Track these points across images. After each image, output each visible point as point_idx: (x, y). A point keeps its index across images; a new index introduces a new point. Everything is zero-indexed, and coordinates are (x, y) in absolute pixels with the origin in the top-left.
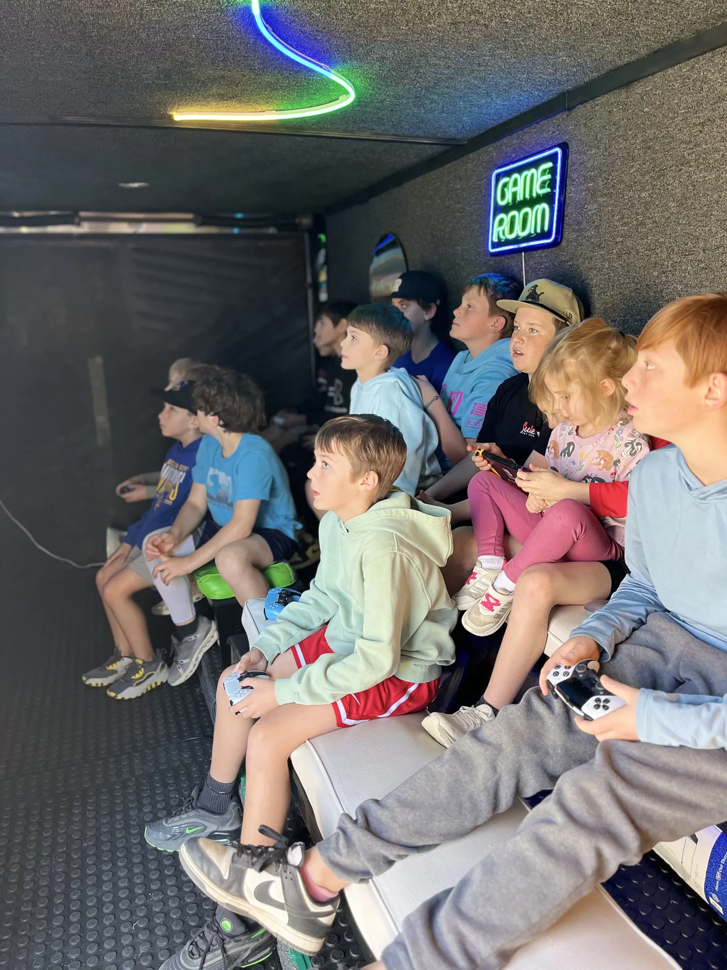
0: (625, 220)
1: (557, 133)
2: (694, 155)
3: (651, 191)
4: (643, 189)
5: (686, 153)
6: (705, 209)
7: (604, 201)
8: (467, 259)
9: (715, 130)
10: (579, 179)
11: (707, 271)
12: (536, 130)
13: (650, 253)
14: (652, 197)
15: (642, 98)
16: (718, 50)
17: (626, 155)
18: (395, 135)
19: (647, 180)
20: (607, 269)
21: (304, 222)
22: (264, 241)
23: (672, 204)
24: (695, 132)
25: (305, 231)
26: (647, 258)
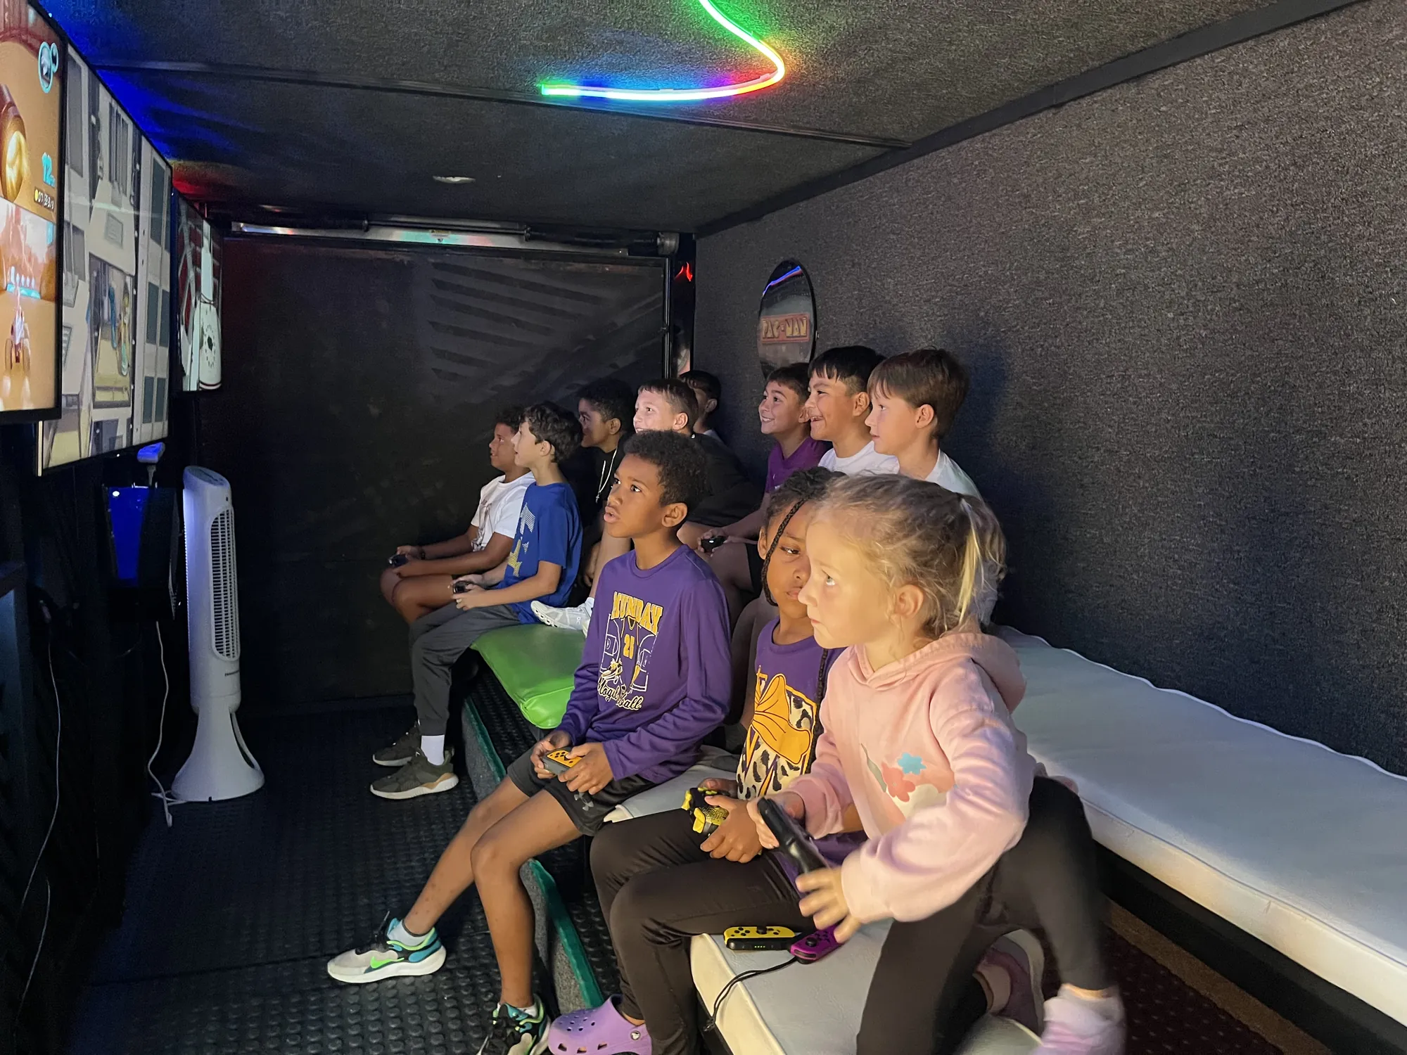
0: (1130, 247)
1: (1039, 135)
2: (1227, 166)
3: (1166, 210)
4: (1156, 208)
5: (1216, 163)
6: (1241, 233)
7: (1101, 223)
8: (901, 295)
9: (1257, 135)
10: (1067, 194)
11: (1241, 312)
12: (1009, 132)
13: (1163, 289)
14: (1168, 218)
15: (1159, 95)
16: (1263, 37)
17: (1133, 165)
18: (820, 130)
19: (1162, 197)
20: (1102, 309)
21: (668, 242)
22: (611, 266)
23: (1196, 227)
24: (1230, 137)
25: (666, 256)
26: (1159, 296)
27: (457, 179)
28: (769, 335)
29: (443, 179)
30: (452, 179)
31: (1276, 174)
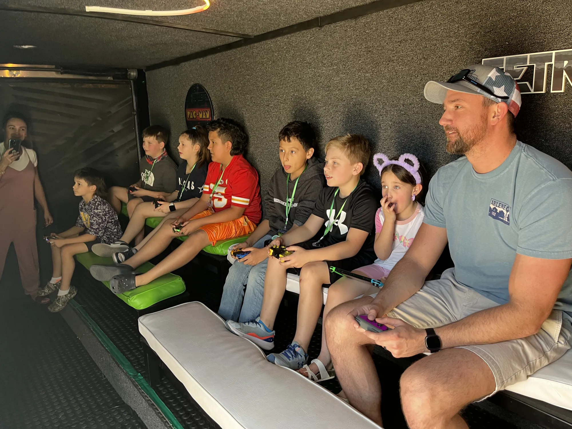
0: (357, 87)
1: (313, 38)
2: (396, 57)
3: (371, 74)
4: (367, 72)
5: (391, 56)
6: (403, 85)
7: (344, 77)
9: (407, 45)
10: (328, 64)
11: (405, 115)
12: (299, 35)
13: (372, 105)
14: (372, 77)
15: (365, 25)
16: (409, 4)
17: (356, 54)
19: (369, 68)
20: (347, 112)
21: (132, 74)
22: (105, 85)
23: (384, 81)
24: (397, 45)
25: (131, 80)
26: (371, 108)
27: (27, 47)
28: (191, 117)
29: (19, 47)
30: (24, 47)
31: (417, 61)
